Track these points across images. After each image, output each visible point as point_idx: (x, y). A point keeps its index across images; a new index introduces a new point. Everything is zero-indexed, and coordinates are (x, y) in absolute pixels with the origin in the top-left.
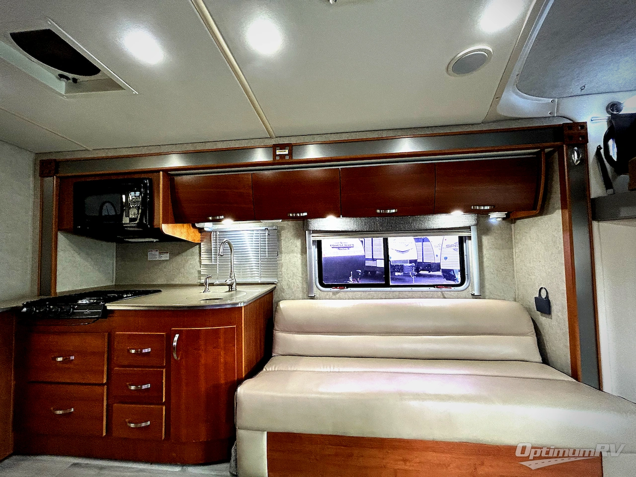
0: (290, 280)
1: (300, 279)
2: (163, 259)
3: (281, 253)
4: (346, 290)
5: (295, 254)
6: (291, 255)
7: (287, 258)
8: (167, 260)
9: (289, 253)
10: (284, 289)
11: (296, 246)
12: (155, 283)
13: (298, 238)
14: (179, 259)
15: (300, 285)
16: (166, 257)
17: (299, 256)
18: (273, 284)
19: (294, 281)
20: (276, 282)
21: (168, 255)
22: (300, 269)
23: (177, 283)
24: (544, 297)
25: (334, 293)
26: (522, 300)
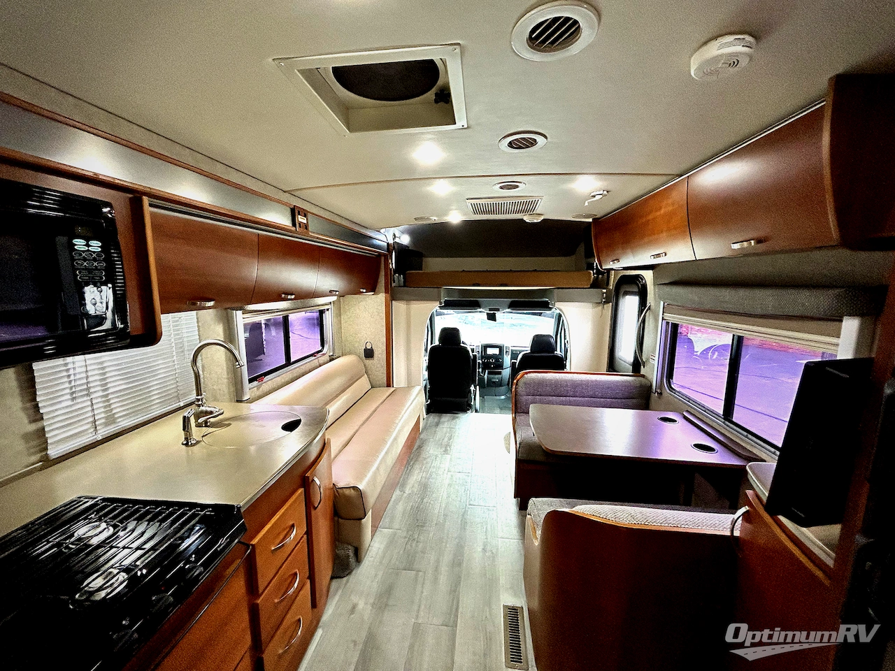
1: (226, 380)
24: (369, 347)
25: (258, 387)
26: (350, 353)
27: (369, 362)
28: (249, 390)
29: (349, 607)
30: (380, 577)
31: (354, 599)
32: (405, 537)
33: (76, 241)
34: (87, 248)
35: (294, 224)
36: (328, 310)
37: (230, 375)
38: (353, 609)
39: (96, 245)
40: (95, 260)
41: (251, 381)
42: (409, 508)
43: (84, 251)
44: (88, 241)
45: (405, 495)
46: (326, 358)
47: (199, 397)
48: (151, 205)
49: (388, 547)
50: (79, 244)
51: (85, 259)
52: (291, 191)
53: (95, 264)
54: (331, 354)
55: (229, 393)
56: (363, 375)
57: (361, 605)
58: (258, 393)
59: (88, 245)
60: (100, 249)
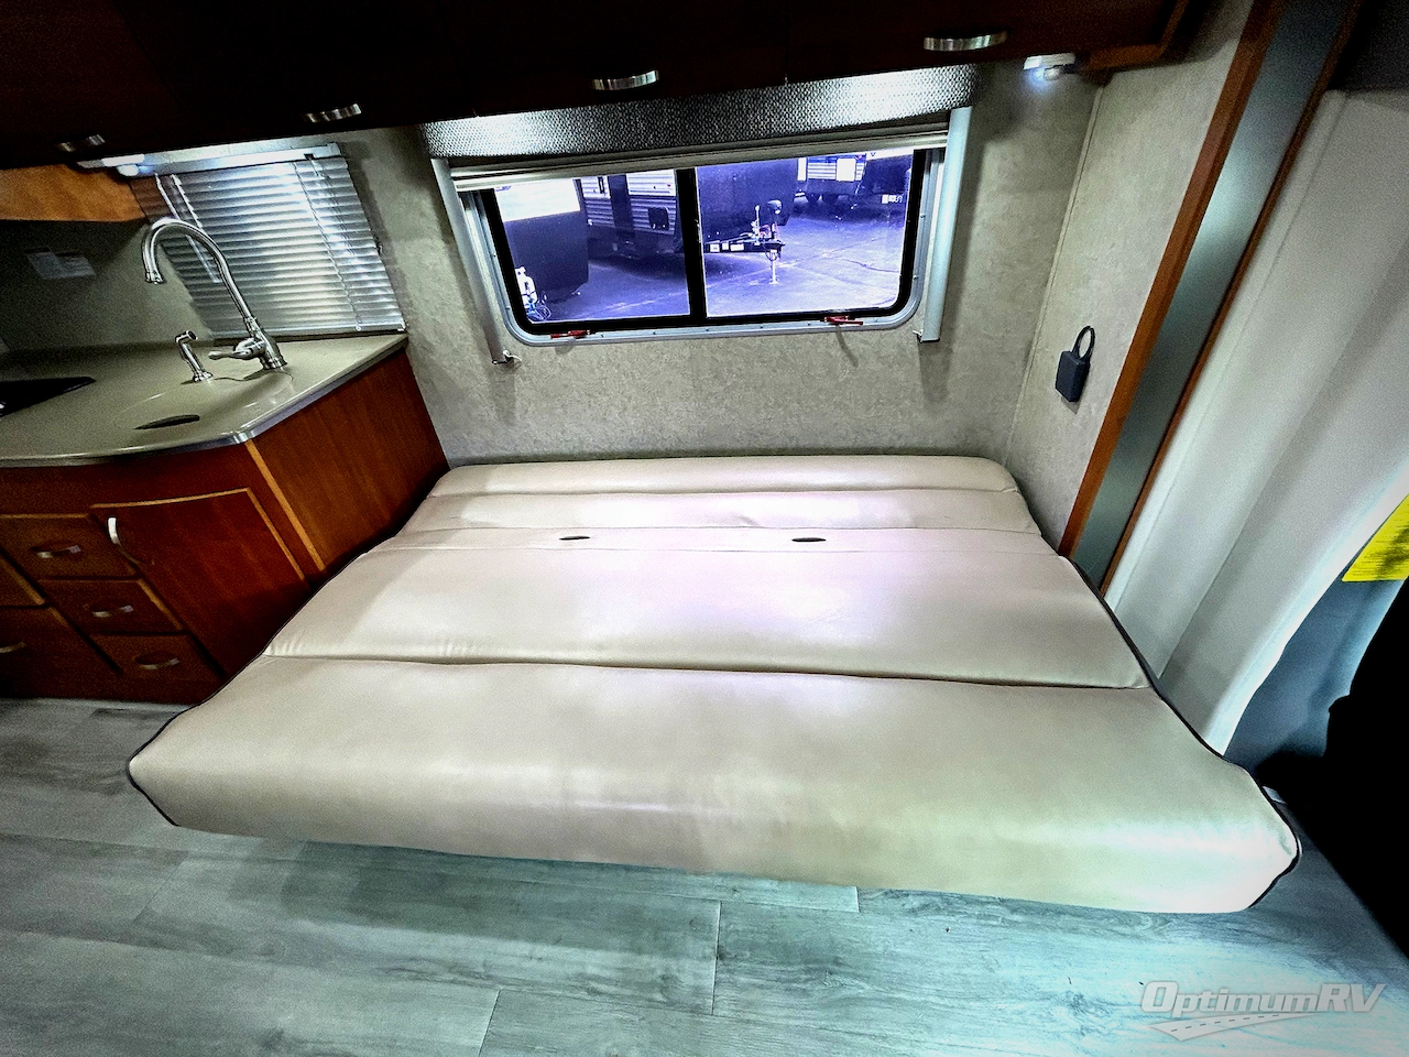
0: (438, 319)
1: (462, 313)
2: (79, 274)
3: (387, 238)
4: (590, 337)
5: (429, 242)
6: (417, 243)
7: (409, 254)
8: (87, 278)
9: (408, 238)
10: (431, 345)
11: (422, 214)
15: (468, 331)
16: (82, 267)
17: (439, 245)
18: (394, 332)
19: (449, 320)
20: (400, 326)
21: (85, 261)
22: (454, 288)
54: (929, 334)
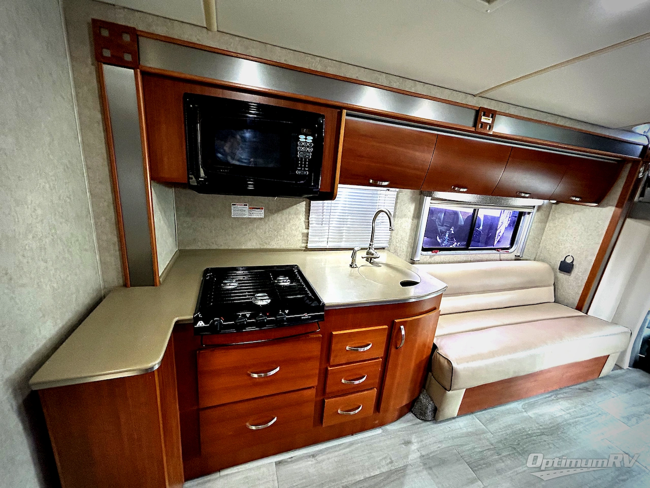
0: (398, 245)
1: (407, 243)
2: (254, 217)
4: (439, 253)
5: (408, 219)
6: (404, 219)
7: (399, 222)
8: (261, 219)
9: (401, 217)
11: (409, 211)
12: (243, 247)
13: (412, 203)
14: (278, 218)
15: (405, 249)
16: (259, 214)
17: (410, 220)
19: (401, 245)
21: (263, 211)
22: (408, 234)
23: (274, 247)
24: (569, 260)
25: (431, 257)
26: (543, 261)
27: (562, 276)
28: (420, 256)
29: (406, 439)
30: (444, 446)
31: (414, 439)
32: (492, 445)
33: (300, 136)
34: (305, 140)
35: (475, 125)
36: (529, 213)
37: (411, 240)
38: (408, 443)
39: (310, 139)
40: (308, 147)
41: (424, 250)
42: (519, 427)
43: (303, 142)
44: (306, 136)
45: (525, 414)
46: (512, 256)
47: (371, 243)
48: (348, 115)
49: (468, 435)
50: (302, 138)
51: (303, 146)
52: (481, 93)
53: (308, 149)
54: (519, 254)
55: (407, 252)
56: (549, 286)
57: (414, 447)
58: (430, 260)
59: (306, 139)
60: (311, 141)
